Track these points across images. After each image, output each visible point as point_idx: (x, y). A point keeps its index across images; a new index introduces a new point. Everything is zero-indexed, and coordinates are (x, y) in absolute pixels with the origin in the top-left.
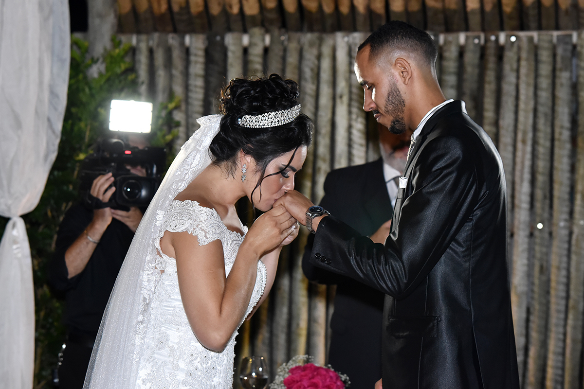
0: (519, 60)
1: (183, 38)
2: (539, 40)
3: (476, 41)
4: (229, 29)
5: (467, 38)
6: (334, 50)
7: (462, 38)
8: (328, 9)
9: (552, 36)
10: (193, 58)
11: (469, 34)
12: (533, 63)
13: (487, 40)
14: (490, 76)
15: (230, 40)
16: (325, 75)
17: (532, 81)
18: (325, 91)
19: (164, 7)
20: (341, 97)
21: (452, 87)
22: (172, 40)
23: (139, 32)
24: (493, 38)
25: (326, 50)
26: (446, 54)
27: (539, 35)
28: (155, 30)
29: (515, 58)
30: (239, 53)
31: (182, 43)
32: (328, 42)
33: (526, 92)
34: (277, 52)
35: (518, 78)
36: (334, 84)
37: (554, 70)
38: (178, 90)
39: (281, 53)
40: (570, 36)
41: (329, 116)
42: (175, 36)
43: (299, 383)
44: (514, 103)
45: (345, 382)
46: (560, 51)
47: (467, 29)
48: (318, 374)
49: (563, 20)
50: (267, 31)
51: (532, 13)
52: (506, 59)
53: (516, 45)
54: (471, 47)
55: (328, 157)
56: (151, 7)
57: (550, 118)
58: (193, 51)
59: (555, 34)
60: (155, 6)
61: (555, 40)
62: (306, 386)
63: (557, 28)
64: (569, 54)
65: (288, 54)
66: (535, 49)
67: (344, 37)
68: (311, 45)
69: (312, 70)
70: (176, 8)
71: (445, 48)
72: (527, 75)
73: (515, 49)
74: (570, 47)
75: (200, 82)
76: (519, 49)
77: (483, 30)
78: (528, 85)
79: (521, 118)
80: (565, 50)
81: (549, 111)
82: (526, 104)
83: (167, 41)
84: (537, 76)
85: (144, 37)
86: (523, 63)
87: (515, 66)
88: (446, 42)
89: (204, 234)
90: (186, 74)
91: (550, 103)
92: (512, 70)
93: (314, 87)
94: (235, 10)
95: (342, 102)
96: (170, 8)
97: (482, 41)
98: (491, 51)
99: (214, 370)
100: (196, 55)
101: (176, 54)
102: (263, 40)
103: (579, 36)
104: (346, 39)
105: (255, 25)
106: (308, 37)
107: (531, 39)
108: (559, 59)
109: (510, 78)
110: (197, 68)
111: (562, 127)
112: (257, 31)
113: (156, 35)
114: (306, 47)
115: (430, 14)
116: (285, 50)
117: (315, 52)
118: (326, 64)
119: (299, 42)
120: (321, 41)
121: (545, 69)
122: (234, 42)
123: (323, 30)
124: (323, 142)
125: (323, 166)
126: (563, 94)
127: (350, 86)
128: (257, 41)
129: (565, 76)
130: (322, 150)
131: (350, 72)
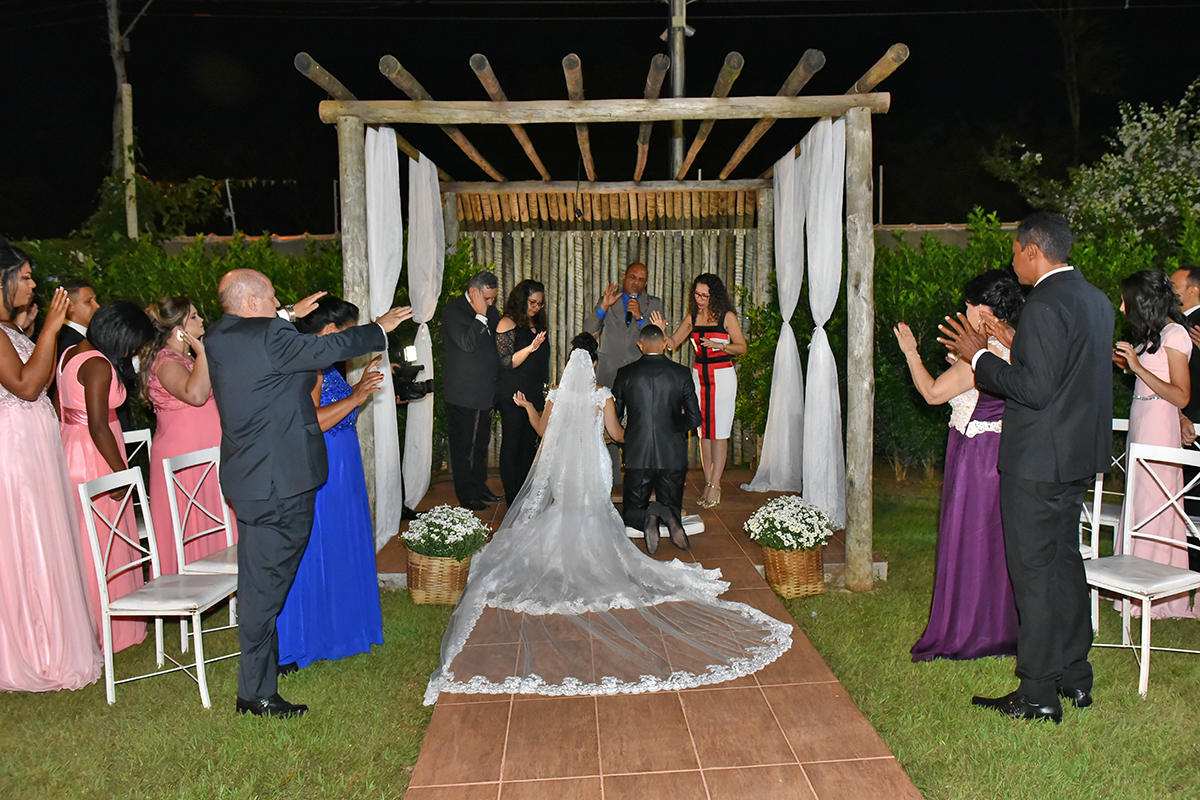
0: (656, 244)
1: (490, 234)
2: (666, 234)
3: (636, 235)
4: (514, 229)
5: (631, 233)
6: (567, 240)
7: (629, 233)
8: (564, 219)
10: (496, 244)
11: (632, 231)
12: (663, 245)
13: (641, 234)
14: (643, 252)
15: (514, 234)
16: (563, 252)
17: (663, 254)
18: (563, 259)
19: (481, 218)
20: (571, 263)
22: (485, 235)
23: (467, 231)
24: (644, 233)
25: (563, 240)
27: (665, 232)
28: (476, 229)
30: (520, 241)
31: (490, 236)
32: (564, 235)
33: (660, 260)
34: (538, 240)
36: (567, 256)
37: (673, 249)
38: (489, 259)
39: (540, 241)
40: (681, 232)
41: (565, 272)
42: (486, 233)
46: (675, 240)
47: (631, 229)
49: (677, 225)
50: (533, 230)
51: (663, 221)
52: (650, 243)
53: (655, 236)
54: (633, 238)
55: (564, 292)
56: (474, 218)
58: (496, 240)
59: (674, 231)
60: (477, 217)
61: (673, 234)
63: (674, 229)
64: (680, 241)
65: (544, 242)
66: (664, 239)
67: (571, 233)
68: (555, 237)
69: (556, 249)
70: (487, 219)
71: (621, 238)
72: (660, 252)
73: (654, 239)
74: (681, 238)
75: (500, 256)
76: (656, 239)
77: (639, 229)
78: (661, 256)
79: (657, 272)
80: (678, 239)
81: (671, 269)
82: (660, 265)
83: (482, 235)
84: (665, 252)
85: (471, 233)
86: (659, 245)
87: (654, 247)
88: (621, 235)
90: (493, 252)
91: (671, 265)
92: (653, 249)
94: (517, 220)
95: (571, 265)
96: (484, 217)
98: (643, 240)
100: (497, 242)
101: (488, 242)
102: (531, 235)
103: (685, 232)
104: (573, 234)
105: (527, 227)
106: (554, 233)
107: (662, 234)
108: (675, 243)
109: (652, 253)
110: (498, 248)
112: (528, 230)
113: (477, 232)
114: (553, 238)
115: (613, 222)
116: (542, 240)
117: (557, 240)
118: (563, 246)
119: (549, 235)
120: (560, 235)
121: (668, 249)
122: (517, 236)
123: (561, 230)
124: (562, 285)
125: (563, 297)
126: (678, 260)
127: (575, 257)
128: (528, 235)
129: (679, 252)
130: (562, 289)
131: (575, 250)
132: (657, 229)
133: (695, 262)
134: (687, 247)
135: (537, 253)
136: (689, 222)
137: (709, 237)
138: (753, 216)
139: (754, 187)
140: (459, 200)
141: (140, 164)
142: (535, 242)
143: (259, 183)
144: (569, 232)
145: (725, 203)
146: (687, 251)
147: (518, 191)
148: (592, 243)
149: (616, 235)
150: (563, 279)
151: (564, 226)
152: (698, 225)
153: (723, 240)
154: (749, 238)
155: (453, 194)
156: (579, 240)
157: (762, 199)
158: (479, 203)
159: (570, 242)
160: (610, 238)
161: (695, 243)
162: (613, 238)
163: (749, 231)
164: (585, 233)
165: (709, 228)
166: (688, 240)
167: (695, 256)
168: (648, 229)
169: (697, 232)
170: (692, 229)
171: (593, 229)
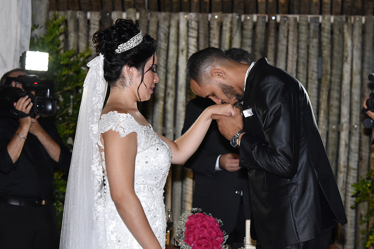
0: (288, 32)
1: (86, 14)
2: (300, 20)
3: (264, 20)
4: (114, 9)
5: (258, 17)
6: (178, 23)
7: (255, 17)
9: (307, 18)
10: (92, 26)
11: (259, 15)
12: (296, 33)
14: (272, 40)
15: (114, 15)
16: (173, 38)
17: (296, 44)
18: (173, 47)
20: (182, 51)
21: (249, 46)
22: (79, 15)
23: (59, 10)
24: (273, 18)
25: (173, 23)
26: (246, 27)
27: (300, 17)
28: (69, 9)
29: (286, 30)
31: (86, 17)
32: (175, 17)
33: (292, 50)
34: (143, 23)
35: (288, 42)
36: (178, 43)
37: (309, 38)
39: (146, 24)
40: (318, 18)
41: (175, 62)
42: (81, 12)
43: (195, 225)
44: (285, 57)
45: (220, 224)
46: (312, 26)
47: (257, 12)
48: (205, 219)
50: (138, 11)
51: (296, 4)
52: (280, 31)
53: (287, 22)
54: (260, 23)
55: (174, 87)
57: (306, 66)
58: (92, 21)
59: (309, 16)
61: (309, 20)
62: (199, 227)
63: (310, 13)
64: (317, 29)
65: (151, 25)
66: (298, 25)
67: (184, 15)
68: (165, 19)
69: (165, 34)
71: (245, 23)
72: (293, 40)
73: (286, 25)
74: (318, 25)
76: (289, 25)
77: (266, 13)
78: (293, 46)
80: (315, 26)
81: (305, 62)
82: (293, 57)
83: (76, 16)
84: (298, 41)
86: (291, 33)
87: (286, 35)
88: (246, 20)
89: (123, 130)
91: (306, 57)
92: (284, 37)
93: (166, 45)
95: (183, 54)
97: (267, 20)
98: (272, 26)
99: (155, 218)
100: (94, 24)
101: (82, 24)
102: (135, 16)
103: (323, 18)
104: (186, 16)
105: (130, 7)
106: (162, 15)
107: (295, 19)
108: (311, 31)
109: (283, 41)
111: (313, 71)
112: (131, 10)
113: (69, 12)
114: (161, 21)
116: (148, 22)
117: (167, 23)
118: (173, 31)
119: (157, 17)
120: (170, 18)
121: (303, 37)
122: (117, 17)
123: (171, 11)
124: (171, 78)
125: (171, 92)
126: (314, 52)
127: (188, 44)
128: (132, 16)
129: (315, 41)
130: (171, 82)
131: (188, 36)
132: (289, 12)
133: (335, 54)
134: (326, 35)
136: (329, 6)
137: (353, 26)
144: (182, 14)
146: (326, 41)
148: (209, 28)
149: (240, 19)
150: (172, 70)
151: (175, 6)
152: (338, 9)
156: (194, 24)
159: (183, 26)
160: (231, 23)
161: (336, 32)
162: (235, 22)
164: (201, 15)
165: (352, 14)
166: (327, 27)
167: (337, 48)
168: (278, 13)
169: (338, 18)
170: (331, 14)
171: (210, 12)
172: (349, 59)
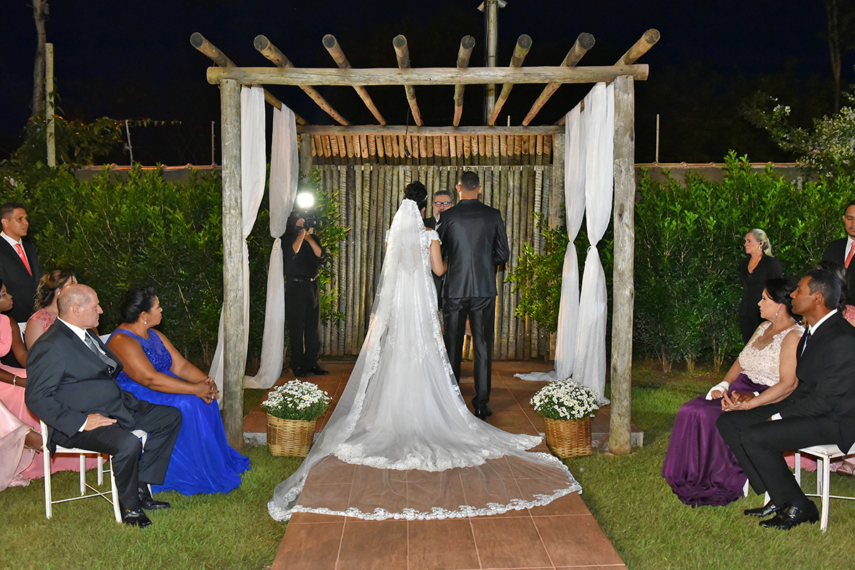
1: (337, 167)
4: (356, 164)
5: (451, 168)
6: (398, 173)
8: (396, 156)
9: (483, 168)
10: (341, 175)
11: (452, 166)
15: (357, 168)
16: (395, 183)
18: (395, 188)
19: (330, 154)
22: (333, 168)
23: (318, 164)
24: (461, 168)
25: (395, 173)
26: (442, 175)
28: (326, 164)
30: (360, 173)
31: (337, 169)
32: (396, 169)
34: (376, 172)
38: (336, 187)
40: (491, 168)
42: (334, 166)
46: (486, 174)
47: (450, 165)
49: (489, 161)
50: (372, 165)
51: (476, 158)
56: (324, 154)
58: (341, 172)
59: (485, 167)
60: (326, 154)
61: (485, 169)
65: (380, 174)
70: (334, 155)
71: (442, 172)
74: (491, 172)
75: (345, 185)
77: (457, 165)
80: (489, 173)
83: (331, 168)
85: (322, 166)
88: (443, 170)
90: (339, 182)
93: (390, 187)
94: (359, 156)
96: (332, 154)
97: (457, 169)
100: (343, 174)
101: (335, 174)
102: (370, 168)
105: (366, 162)
106: (388, 167)
110: (343, 179)
112: (368, 164)
113: (326, 166)
114: (387, 171)
115: (436, 159)
116: (379, 172)
117: (391, 173)
118: (395, 178)
119: (384, 169)
120: (393, 168)
122: (358, 169)
123: (394, 164)
128: (367, 168)
131: (405, 181)
132: (472, 165)
133: (502, 192)
134: (496, 179)
135: (374, 183)
136: (498, 159)
137: (514, 172)
138: (549, 156)
139: (550, 133)
140: (313, 139)
141: (59, 107)
142: (373, 174)
143: (152, 123)
144: (401, 166)
145: (526, 144)
146: (496, 183)
147: (360, 133)
148: (419, 175)
149: (439, 169)
150: (395, 204)
151: (396, 161)
152: (505, 162)
153: (525, 174)
154: (546, 173)
155: (308, 135)
156: (409, 173)
157: (556, 142)
158: (328, 142)
159: (401, 174)
160: (433, 172)
161: (503, 176)
162: (435, 172)
163: (546, 167)
164: (413, 167)
165: (514, 164)
166: (497, 174)
167: (503, 188)
168: (464, 165)
169: (504, 167)
170: (500, 165)
171: (420, 164)
172: (512, 195)
